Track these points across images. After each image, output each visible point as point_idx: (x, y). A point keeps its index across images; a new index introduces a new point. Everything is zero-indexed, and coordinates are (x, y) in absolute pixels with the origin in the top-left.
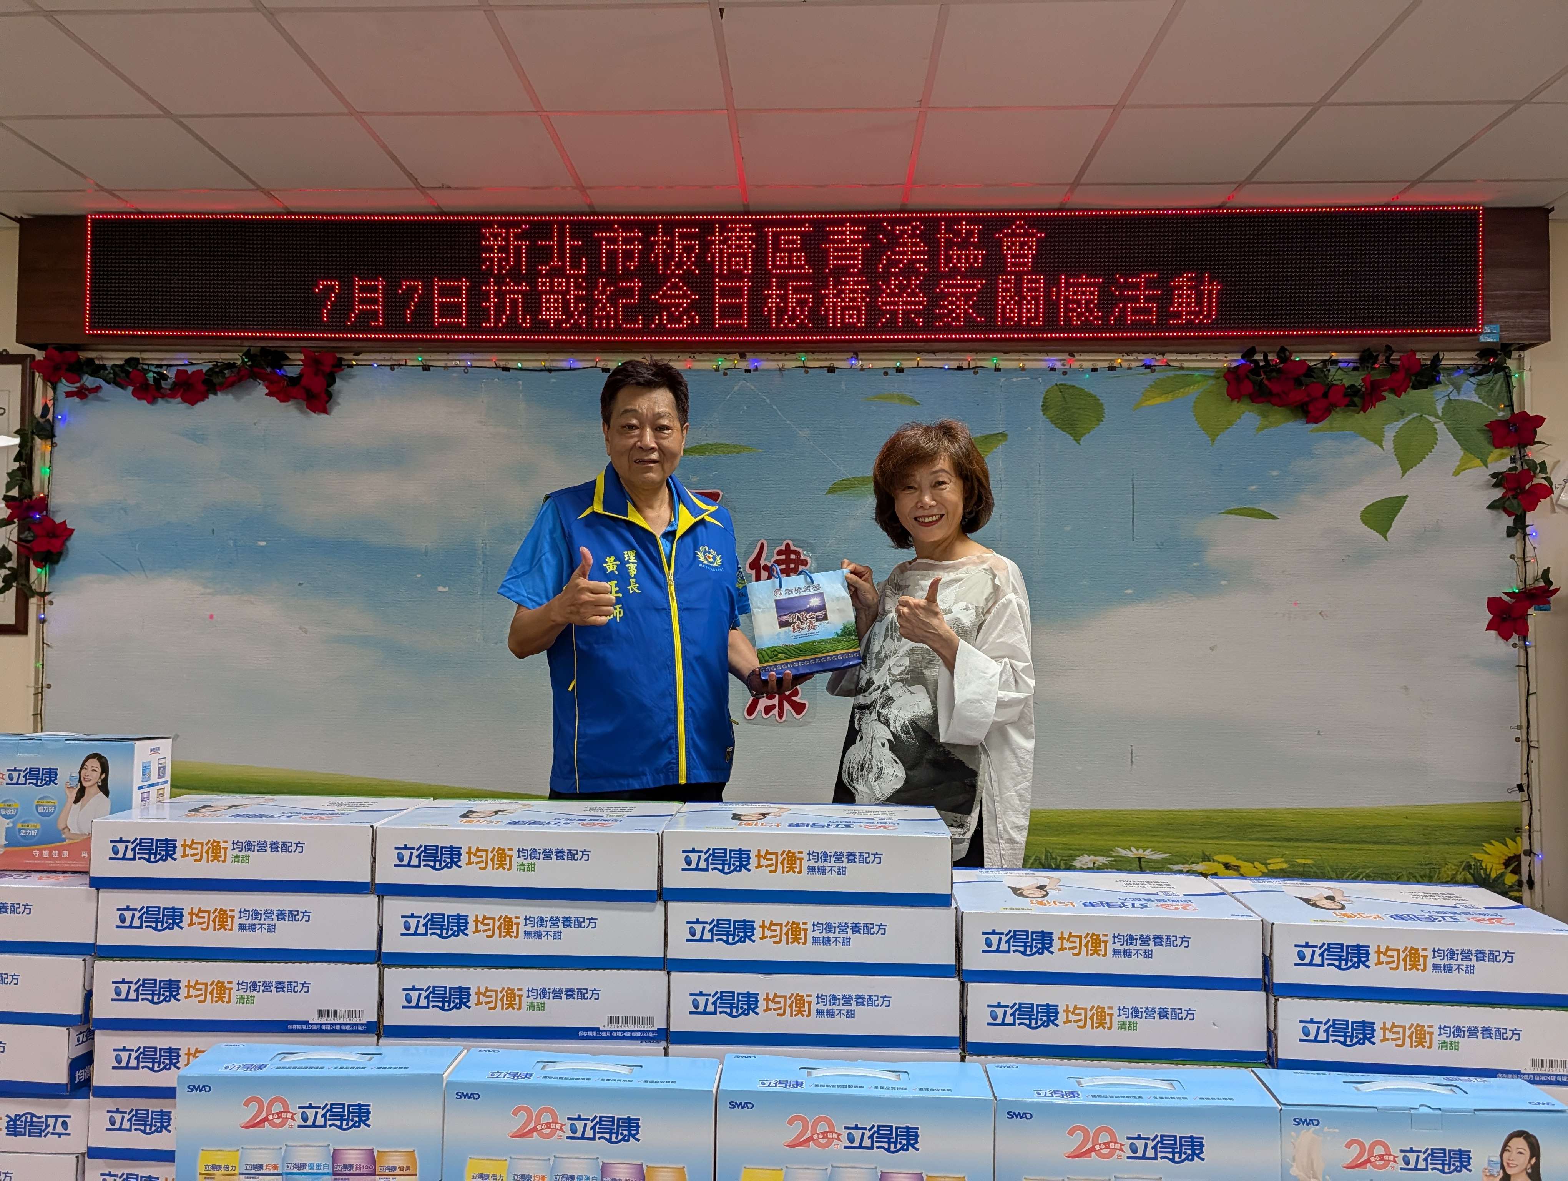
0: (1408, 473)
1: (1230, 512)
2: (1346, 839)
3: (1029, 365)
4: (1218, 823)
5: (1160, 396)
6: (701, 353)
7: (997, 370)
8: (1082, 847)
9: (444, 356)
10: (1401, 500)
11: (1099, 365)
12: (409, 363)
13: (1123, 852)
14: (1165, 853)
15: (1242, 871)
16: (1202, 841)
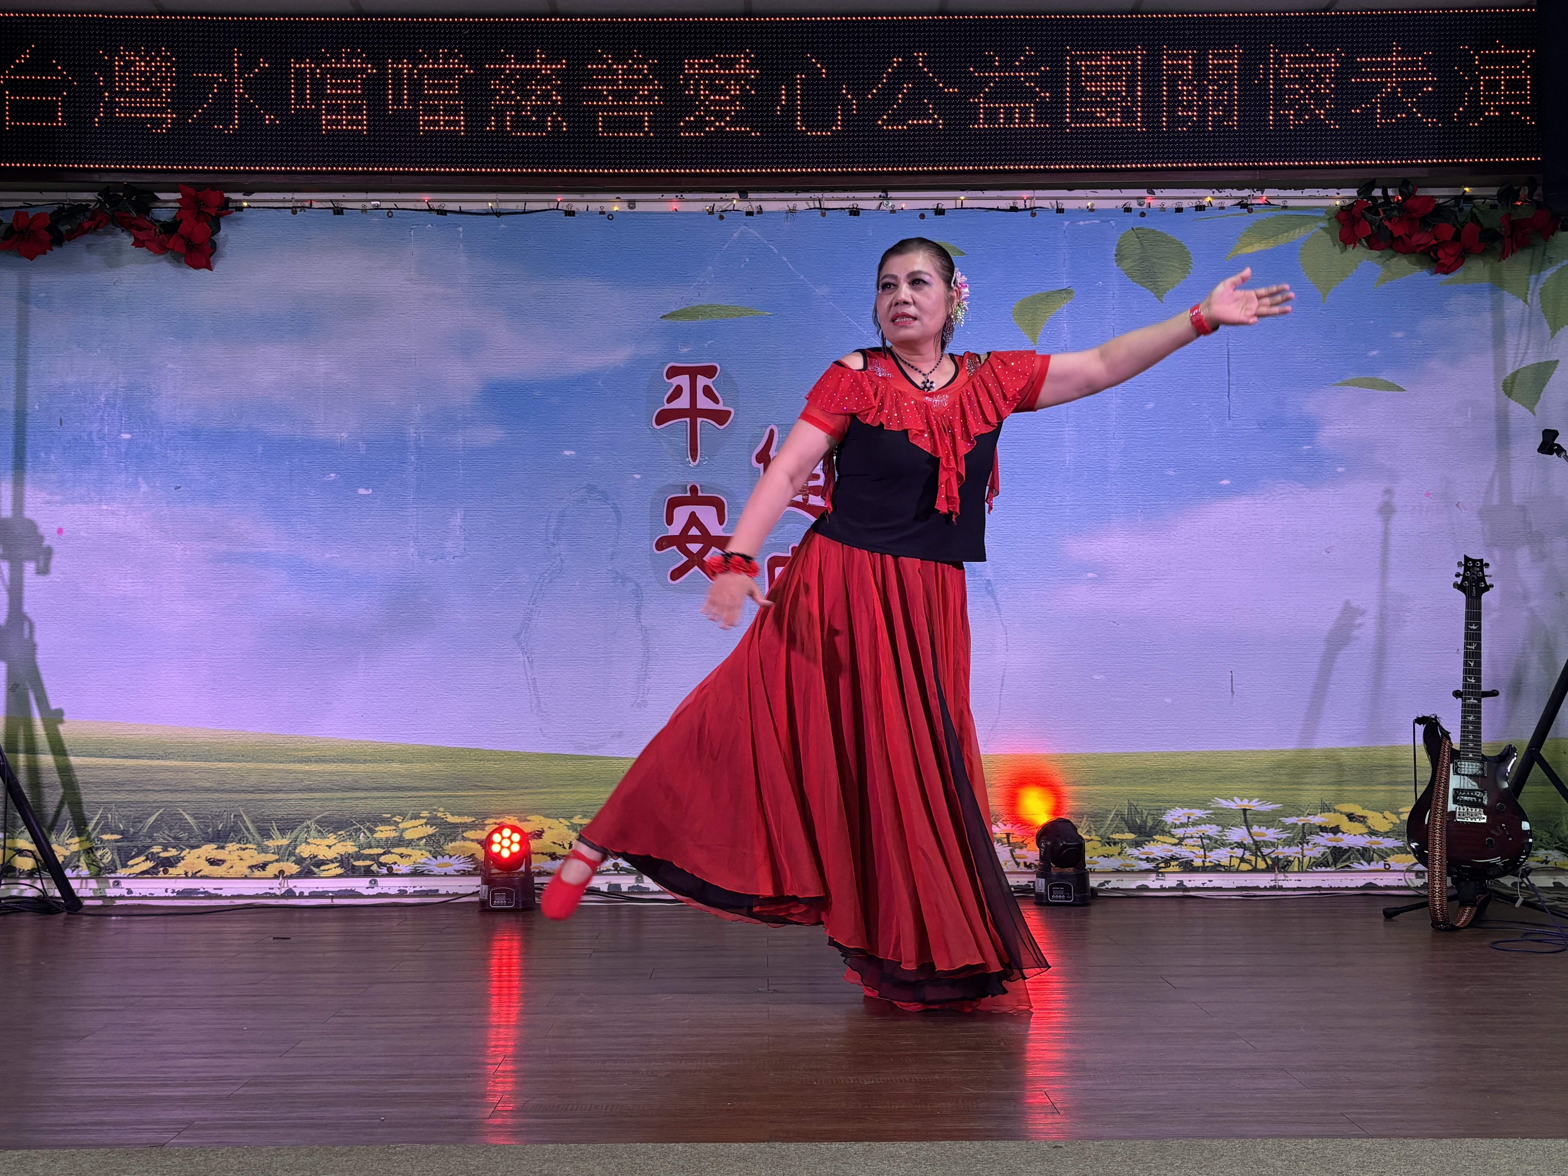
0: (1559, 333)
1: (1347, 384)
3: (1099, 205)
4: (1340, 765)
5: (1260, 241)
6: (690, 191)
7: (1060, 211)
8: (1174, 798)
9: (363, 196)
10: (1550, 367)
11: (1185, 204)
12: (315, 205)
13: (1224, 803)
14: (1276, 803)
15: (1370, 822)
16: (1319, 787)
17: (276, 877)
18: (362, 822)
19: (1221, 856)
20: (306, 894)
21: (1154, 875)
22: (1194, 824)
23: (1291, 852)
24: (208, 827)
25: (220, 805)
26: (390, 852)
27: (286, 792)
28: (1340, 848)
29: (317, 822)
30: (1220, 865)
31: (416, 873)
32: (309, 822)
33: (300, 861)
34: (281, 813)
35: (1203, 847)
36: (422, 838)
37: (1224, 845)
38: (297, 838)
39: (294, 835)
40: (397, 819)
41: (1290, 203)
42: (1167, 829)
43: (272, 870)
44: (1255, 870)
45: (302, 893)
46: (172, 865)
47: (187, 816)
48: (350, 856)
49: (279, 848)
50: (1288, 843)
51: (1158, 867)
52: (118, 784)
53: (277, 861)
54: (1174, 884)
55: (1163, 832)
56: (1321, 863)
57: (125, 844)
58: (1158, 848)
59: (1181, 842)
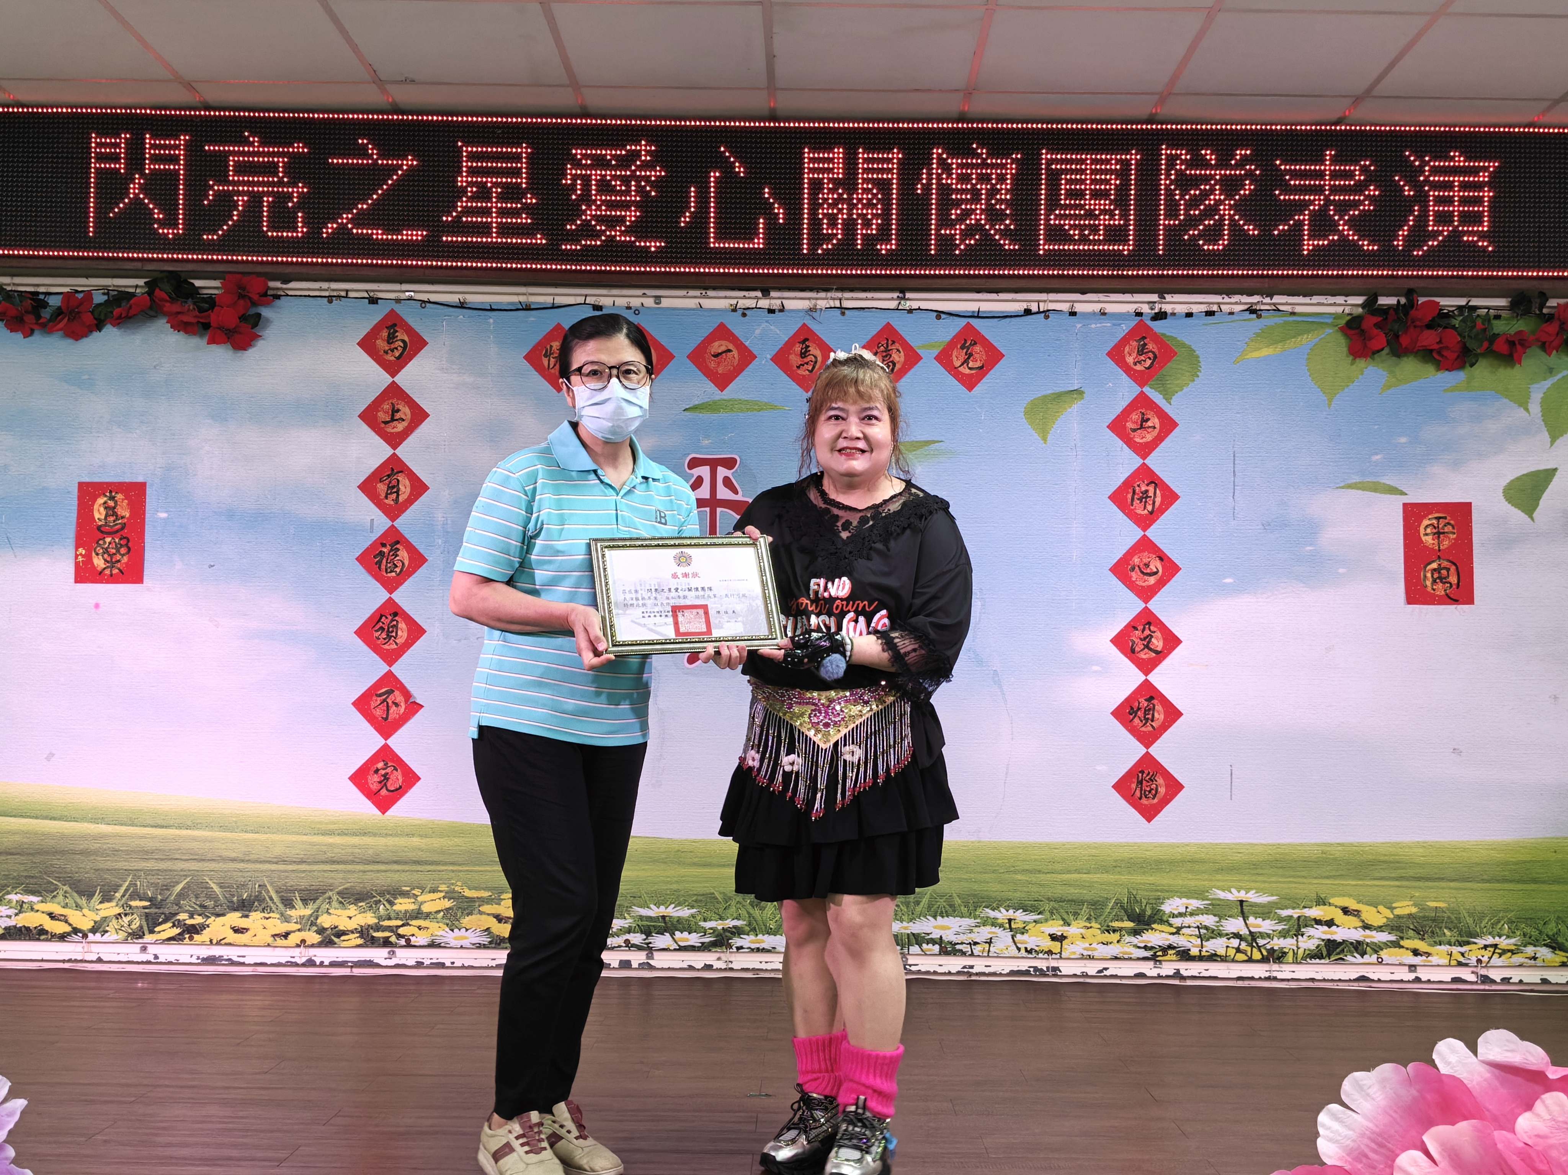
0: (1558, 441)
1: (1350, 486)
2: (1485, 877)
3: (1110, 308)
4: (1335, 859)
5: (1268, 346)
6: (714, 288)
7: (1073, 314)
8: (1172, 888)
9: (397, 287)
10: (1549, 474)
11: (1195, 309)
12: (351, 294)
13: (1222, 895)
14: (1272, 895)
15: (1364, 916)
16: (1315, 881)
17: (298, 946)
18: (382, 894)
19: (1217, 945)
20: (326, 963)
21: (1151, 964)
22: (1191, 914)
23: (1287, 943)
24: (233, 896)
25: (246, 874)
26: (408, 924)
27: (309, 863)
28: (1335, 941)
29: (339, 893)
30: (1216, 955)
31: (432, 945)
32: (331, 893)
33: (321, 931)
34: (304, 884)
35: (1200, 936)
36: (439, 912)
37: (1220, 935)
38: (319, 908)
39: (315, 906)
40: (416, 892)
41: (1298, 309)
42: (1165, 918)
43: (294, 938)
44: (1250, 960)
45: (322, 962)
46: (198, 933)
47: (213, 885)
48: (370, 927)
49: (302, 917)
50: (1284, 934)
51: (1156, 955)
52: (147, 852)
53: (299, 930)
54: (1171, 973)
55: (1162, 921)
56: (1316, 955)
57: (153, 910)
58: (1156, 937)
59: (1178, 932)
